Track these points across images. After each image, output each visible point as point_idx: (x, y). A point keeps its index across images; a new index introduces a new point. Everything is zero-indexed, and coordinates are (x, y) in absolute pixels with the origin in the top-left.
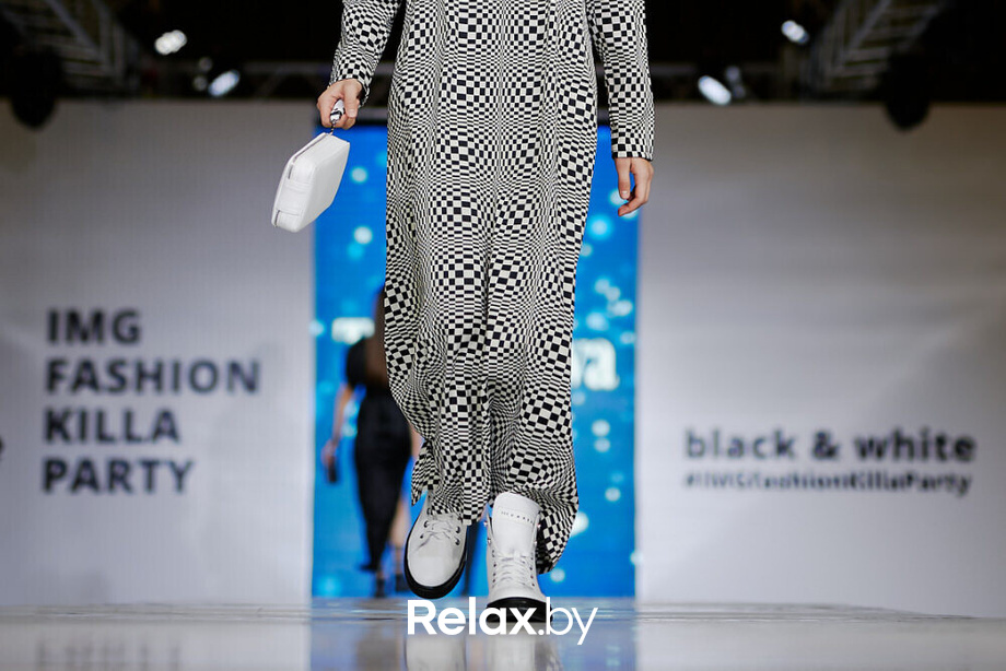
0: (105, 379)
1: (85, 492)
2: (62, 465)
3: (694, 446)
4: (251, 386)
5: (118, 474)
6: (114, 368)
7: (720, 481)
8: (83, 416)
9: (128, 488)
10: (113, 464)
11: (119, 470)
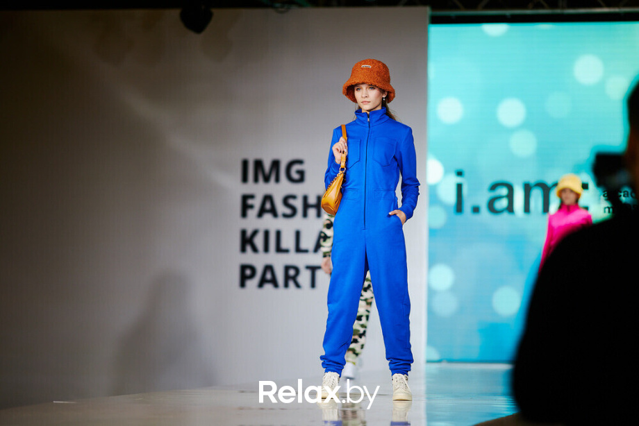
0: (281, 209)
1: (268, 287)
2: (253, 269)
5: (291, 276)
6: (286, 201)
8: (267, 234)
9: (298, 285)
10: (287, 268)
11: (292, 272)
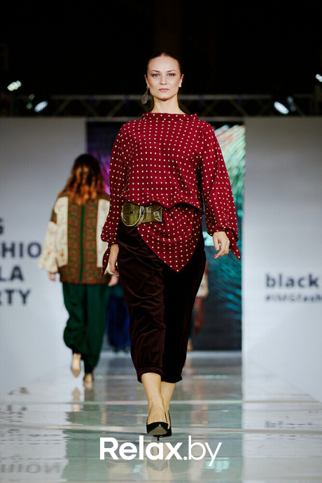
3: (270, 282)
7: (282, 298)
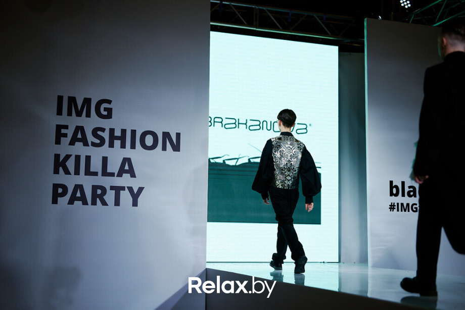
0: (91, 138)
1: (78, 203)
2: (65, 188)
3: (394, 190)
4: (176, 148)
5: (99, 195)
8: (78, 158)
9: (104, 203)
10: (95, 188)
11: (99, 192)
